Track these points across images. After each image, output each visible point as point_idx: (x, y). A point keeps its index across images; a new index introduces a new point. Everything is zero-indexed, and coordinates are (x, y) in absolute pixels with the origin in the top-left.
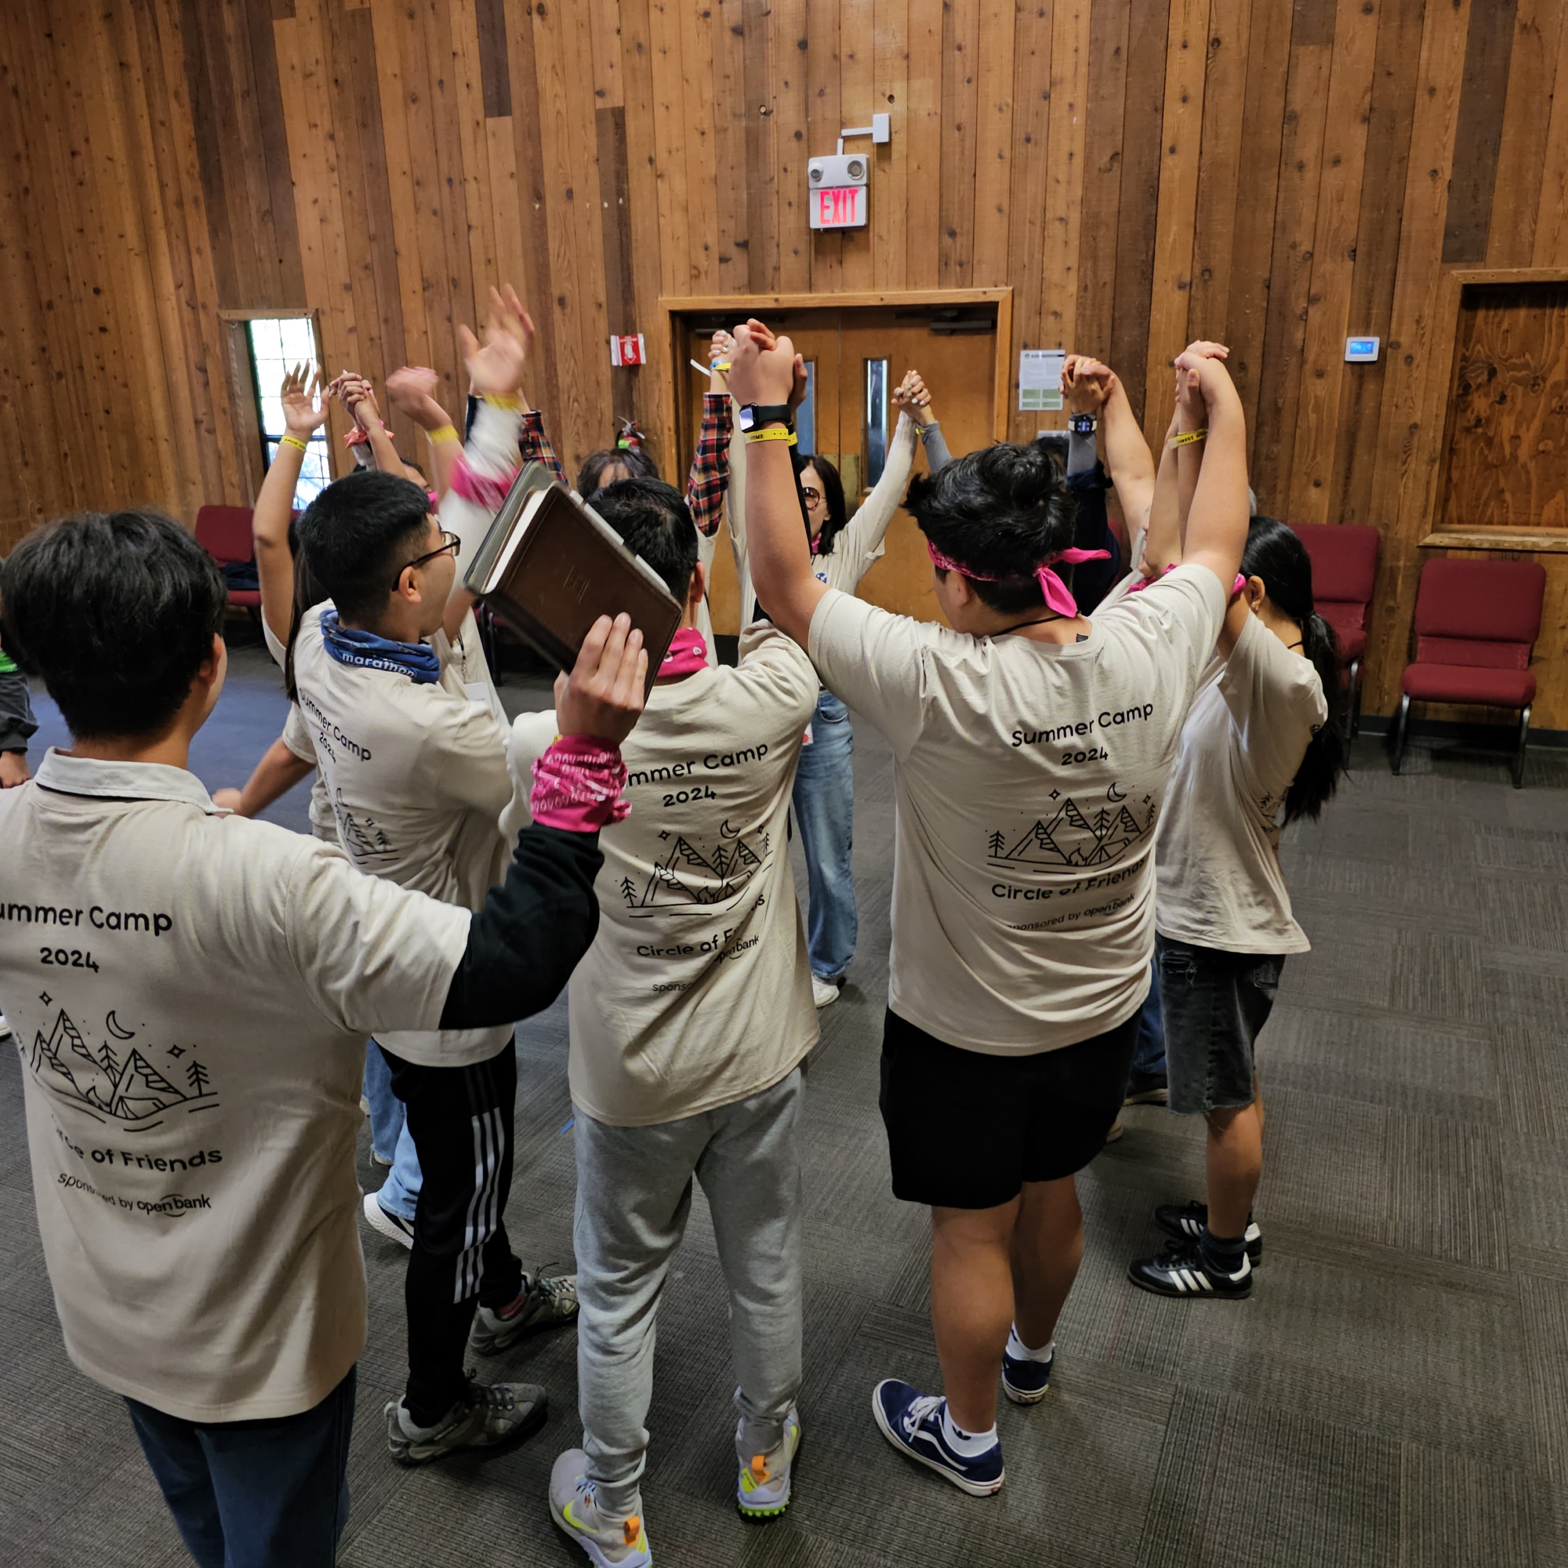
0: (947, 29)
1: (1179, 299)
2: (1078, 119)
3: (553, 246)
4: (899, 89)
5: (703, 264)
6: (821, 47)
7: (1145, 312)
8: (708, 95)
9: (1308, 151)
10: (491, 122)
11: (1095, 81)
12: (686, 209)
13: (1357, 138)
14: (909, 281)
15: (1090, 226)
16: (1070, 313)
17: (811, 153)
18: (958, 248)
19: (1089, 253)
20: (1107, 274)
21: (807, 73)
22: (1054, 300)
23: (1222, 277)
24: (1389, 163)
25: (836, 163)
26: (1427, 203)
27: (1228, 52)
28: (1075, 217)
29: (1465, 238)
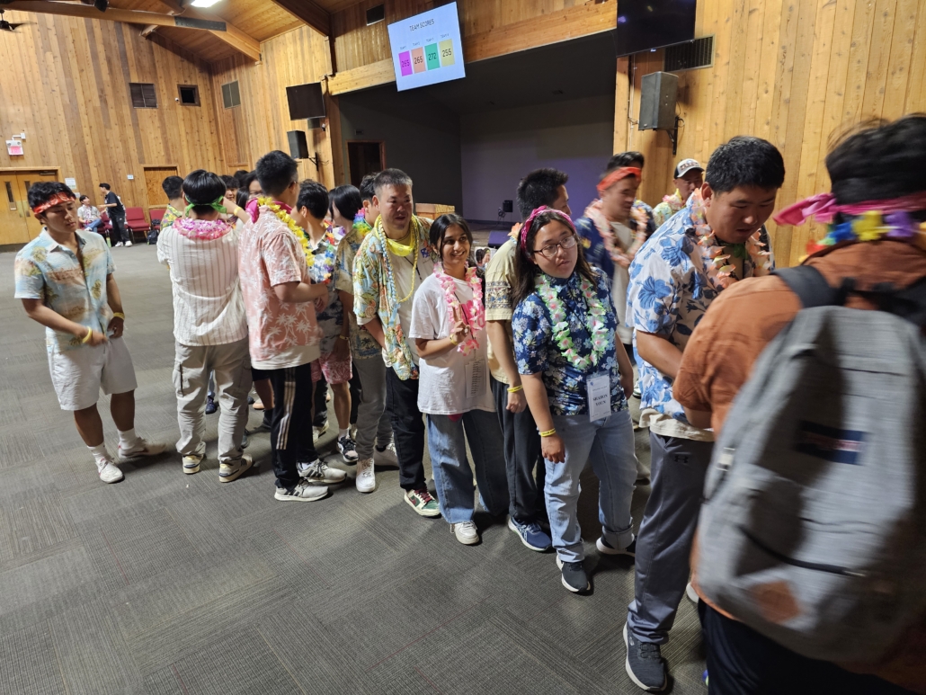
0: (34, 120)
1: (95, 169)
2: (67, 137)
4: (25, 129)
6: (4, 119)
9: (112, 145)
11: (68, 130)
13: (120, 144)
14: (36, 165)
15: (74, 156)
16: (74, 171)
17: (5, 139)
18: (46, 158)
19: (75, 161)
20: (80, 164)
22: (70, 169)
23: (102, 165)
24: (126, 148)
25: (14, 142)
26: (134, 154)
27: (94, 129)
28: (71, 154)
29: (141, 160)
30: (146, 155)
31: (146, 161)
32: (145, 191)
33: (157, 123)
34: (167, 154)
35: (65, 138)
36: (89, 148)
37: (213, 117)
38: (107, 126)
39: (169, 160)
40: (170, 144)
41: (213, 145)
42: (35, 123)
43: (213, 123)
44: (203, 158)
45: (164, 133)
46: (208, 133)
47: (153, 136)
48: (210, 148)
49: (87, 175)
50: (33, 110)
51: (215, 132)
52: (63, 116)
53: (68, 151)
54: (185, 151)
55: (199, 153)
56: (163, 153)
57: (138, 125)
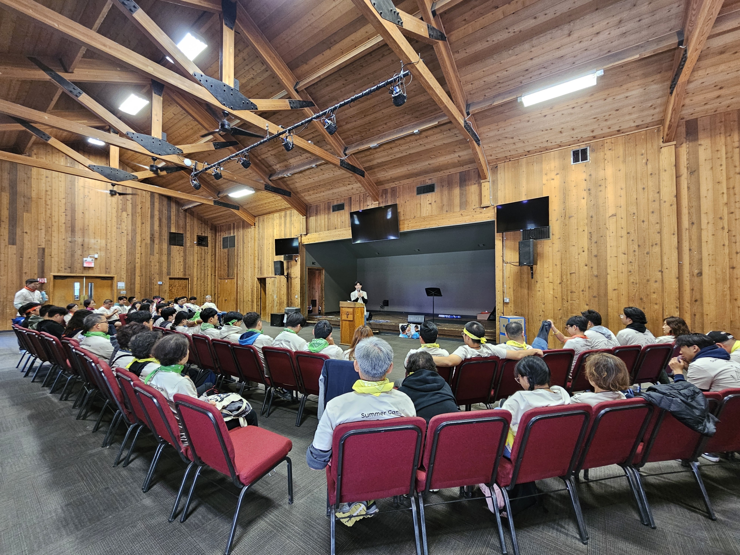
0: (106, 247)
1: (139, 277)
2: (125, 259)
3: (24, 265)
4: (98, 252)
5: (61, 269)
6: (86, 246)
7: (135, 278)
8: (64, 248)
9: (153, 265)
10: (10, 246)
11: (127, 255)
12: (58, 262)
13: (157, 264)
14: (101, 273)
15: (127, 270)
16: (125, 278)
17: (83, 257)
18: (108, 270)
19: (127, 272)
20: (130, 274)
21: (83, 248)
22: (122, 277)
23: (144, 275)
24: (161, 266)
25: (89, 259)
26: (165, 270)
27: (143, 255)
28: (125, 268)
29: (168, 273)
30: (172, 271)
31: (172, 274)
32: (168, 291)
33: (182, 254)
34: (185, 271)
35: (124, 259)
36: (138, 265)
37: (214, 253)
38: (152, 254)
39: (185, 275)
40: (187, 266)
41: (212, 267)
42: (107, 249)
43: (213, 256)
44: (205, 274)
45: (185, 260)
46: (210, 261)
47: (178, 261)
48: (210, 269)
49: (133, 281)
50: (106, 242)
51: (214, 261)
52: (125, 247)
53: (124, 266)
54: (195, 270)
55: (203, 271)
56: (182, 270)
57: (170, 254)
